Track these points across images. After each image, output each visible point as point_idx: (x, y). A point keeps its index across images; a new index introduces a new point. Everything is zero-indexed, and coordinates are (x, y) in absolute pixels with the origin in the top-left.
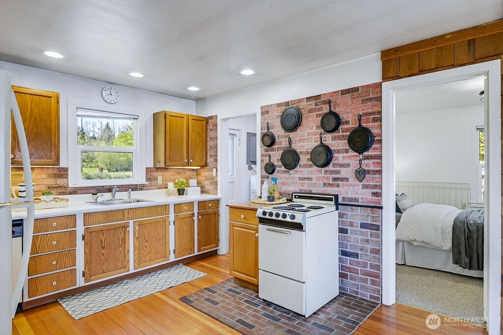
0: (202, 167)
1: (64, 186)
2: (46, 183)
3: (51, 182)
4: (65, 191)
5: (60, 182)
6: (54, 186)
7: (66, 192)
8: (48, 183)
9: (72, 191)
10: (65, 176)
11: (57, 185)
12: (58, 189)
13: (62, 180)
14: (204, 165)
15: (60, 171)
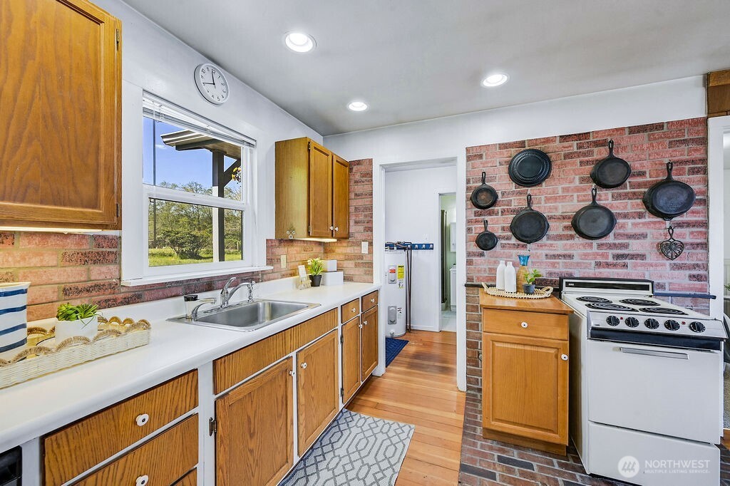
0: (339, 239)
1: (110, 284)
2: (56, 279)
3: (74, 274)
4: (111, 296)
5: (99, 273)
6: (80, 286)
7: (115, 300)
8: (63, 279)
9: (129, 295)
10: (111, 257)
11: (89, 284)
12: (94, 293)
13: (104, 268)
14: (345, 236)
15: (99, 246)
